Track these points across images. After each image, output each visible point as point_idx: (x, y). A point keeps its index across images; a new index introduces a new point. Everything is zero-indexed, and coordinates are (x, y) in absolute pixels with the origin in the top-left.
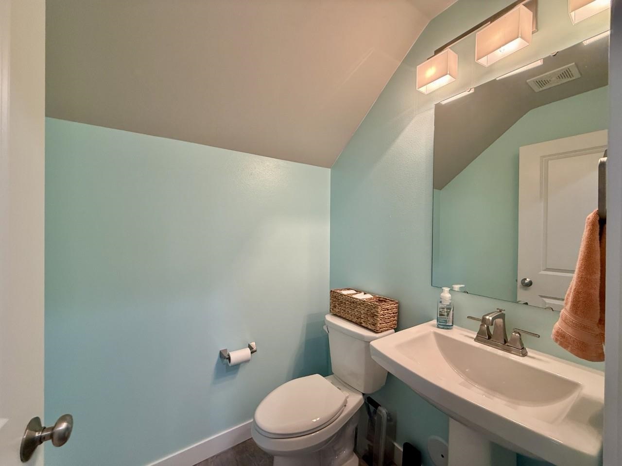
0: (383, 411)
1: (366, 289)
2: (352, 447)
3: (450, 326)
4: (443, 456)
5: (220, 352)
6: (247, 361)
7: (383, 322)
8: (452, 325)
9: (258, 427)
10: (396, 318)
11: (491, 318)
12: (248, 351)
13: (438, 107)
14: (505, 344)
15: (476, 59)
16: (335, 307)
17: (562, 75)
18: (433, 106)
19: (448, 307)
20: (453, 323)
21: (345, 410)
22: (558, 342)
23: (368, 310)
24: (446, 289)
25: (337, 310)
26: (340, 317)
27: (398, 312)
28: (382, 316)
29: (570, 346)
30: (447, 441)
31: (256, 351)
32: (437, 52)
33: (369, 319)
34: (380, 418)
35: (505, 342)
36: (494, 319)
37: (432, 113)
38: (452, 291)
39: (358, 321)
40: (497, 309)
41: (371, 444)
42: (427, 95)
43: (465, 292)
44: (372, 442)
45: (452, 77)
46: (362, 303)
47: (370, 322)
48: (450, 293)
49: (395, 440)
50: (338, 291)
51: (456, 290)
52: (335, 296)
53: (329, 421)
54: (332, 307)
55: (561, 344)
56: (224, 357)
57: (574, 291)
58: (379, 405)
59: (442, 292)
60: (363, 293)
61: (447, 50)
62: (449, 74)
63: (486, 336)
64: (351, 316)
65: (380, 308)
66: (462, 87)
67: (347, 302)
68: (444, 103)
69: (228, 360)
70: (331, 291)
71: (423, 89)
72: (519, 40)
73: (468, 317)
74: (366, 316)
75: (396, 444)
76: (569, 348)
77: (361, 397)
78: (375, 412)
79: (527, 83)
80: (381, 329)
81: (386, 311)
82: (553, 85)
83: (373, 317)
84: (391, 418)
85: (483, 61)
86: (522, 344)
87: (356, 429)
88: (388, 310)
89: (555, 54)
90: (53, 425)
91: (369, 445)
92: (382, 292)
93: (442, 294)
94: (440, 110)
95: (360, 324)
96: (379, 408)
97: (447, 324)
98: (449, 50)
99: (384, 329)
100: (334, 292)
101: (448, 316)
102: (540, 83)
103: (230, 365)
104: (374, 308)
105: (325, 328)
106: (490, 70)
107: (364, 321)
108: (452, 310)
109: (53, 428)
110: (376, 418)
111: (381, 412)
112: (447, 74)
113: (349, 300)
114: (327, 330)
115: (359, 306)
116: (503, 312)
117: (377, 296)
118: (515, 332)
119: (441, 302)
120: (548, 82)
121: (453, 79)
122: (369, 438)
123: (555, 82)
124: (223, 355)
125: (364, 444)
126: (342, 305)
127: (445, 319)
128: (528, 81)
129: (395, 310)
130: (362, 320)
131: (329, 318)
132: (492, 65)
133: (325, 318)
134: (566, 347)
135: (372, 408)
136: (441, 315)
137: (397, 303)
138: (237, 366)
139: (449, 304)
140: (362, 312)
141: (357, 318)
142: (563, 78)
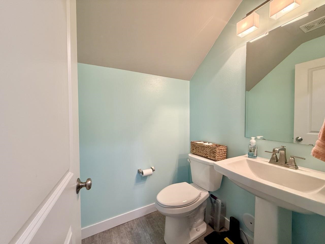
0: (219, 201)
1: (209, 141)
2: (203, 218)
3: (255, 156)
4: (251, 223)
5: (138, 170)
6: (150, 175)
7: (219, 156)
8: (257, 156)
9: (158, 202)
10: (225, 155)
11: (278, 150)
12: (151, 170)
13: (248, 44)
14: (286, 164)
15: (270, 16)
16: (193, 150)
17: (322, 22)
18: (246, 44)
19: (254, 147)
20: (257, 155)
21: (200, 198)
22: (315, 156)
23: (211, 150)
24: (253, 138)
25: (195, 151)
26: (196, 154)
27: (227, 151)
28: (218, 153)
29: (321, 157)
30: (254, 215)
31: (155, 170)
32: (248, 15)
33: (212, 155)
34: (218, 204)
35: (286, 163)
36: (279, 150)
37: (245, 47)
38: (256, 139)
39: (206, 156)
40: (282, 146)
41: (213, 218)
42: (242, 38)
43: (263, 139)
44: (214, 217)
45: (256, 27)
46: (208, 147)
47: (212, 156)
48: (255, 140)
49: (225, 216)
50: (195, 142)
51: (259, 138)
52: (193, 144)
53: (192, 202)
54: (192, 150)
55: (316, 157)
56: (140, 173)
57: (323, 129)
58: (217, 198)
59: (251, 139)
60: (208, 143)
61: (253, 13)
62: (255, 26)
63: (275, 160)
64: (202, 153)
65: (217, 148)
66: (262, 32)
67: (200, 147)
68: (251, 42)
69: (142, 174)
70: (191, 142)
71: (240, 35)
72: (294, 4)
73: (265, 151)
74: (210, 153)
75: (226, 218)
76: (320, 158)
77: (208, 193)
78: (215, 202)
79: (300, 28)
80: (218, 160)
81: (220, 151)
82: (317, 28)
83: (214, 153)
84: (223, 205)
85: (274, 17)
86: (295, 163)
87: (205, 209)
88: (221, 150)
89: (315, 9)
90: (86, 181)
91: (212, 219)
92: (218, 142)
93: (251, 141)
94: (249, 45)
95: (207, 158)
96: (217, 199)
97: (254, 156)
98: (255, 12)
99: (220, 159)
100: (192, 142)
101: (254, 152)
102: (308, 27)
103: (143, 176)
104: (214, 149)
105: (188, 160)
106: (278, 21)
107: (209, 156)
108: (256, 148)
109: (86, 183)
110: (215, 205)
111: (218, 201)
112: (253, 26)
113: (201, 146)
114: (189, 161)
115: (206, 149)
116: (284, 147)
117: (215, 144)
118: (291, 157)
119: (250, 145)
120: (313, 27)
121: (257, 28)
122: (211, 215)
123: (317, 26)
124: (139, 171)
125: (209, 217)
126: (197, 148)
127: (252, 153)
128: (300, 27)
129: (225, 150)
130: (208, 155)
131: (190, 155)
132: (279, 18)
133: (188, 155)
134: (319, 158)
135: (213, 200)
136: (250, 151)
137: (226, 147)
138: (146, 177)
139: (255, 145)
140: (208, 151)
141: (205, 155)
142: (322, 23)
